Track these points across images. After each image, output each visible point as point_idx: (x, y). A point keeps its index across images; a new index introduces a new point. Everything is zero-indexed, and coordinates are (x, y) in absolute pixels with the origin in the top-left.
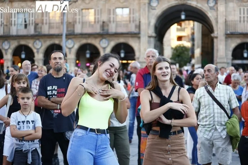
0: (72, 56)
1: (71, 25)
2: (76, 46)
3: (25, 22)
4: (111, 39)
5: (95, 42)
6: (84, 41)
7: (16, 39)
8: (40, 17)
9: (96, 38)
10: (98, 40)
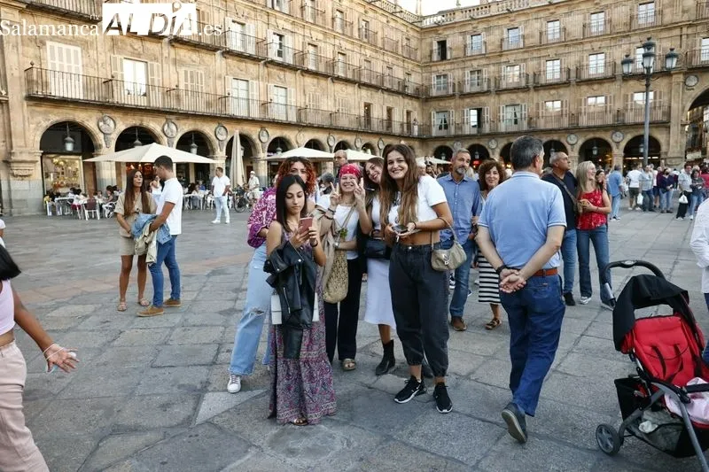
0: (574, 153)
1: (575, 116)
2: (580, 142)
3: (515, 116)
4: (627, 131)
5: (606, 136)
6: (591, 136)
7: (504, 137)
8: (535, 110)
9: (606, 131)
10: (609, 134)
